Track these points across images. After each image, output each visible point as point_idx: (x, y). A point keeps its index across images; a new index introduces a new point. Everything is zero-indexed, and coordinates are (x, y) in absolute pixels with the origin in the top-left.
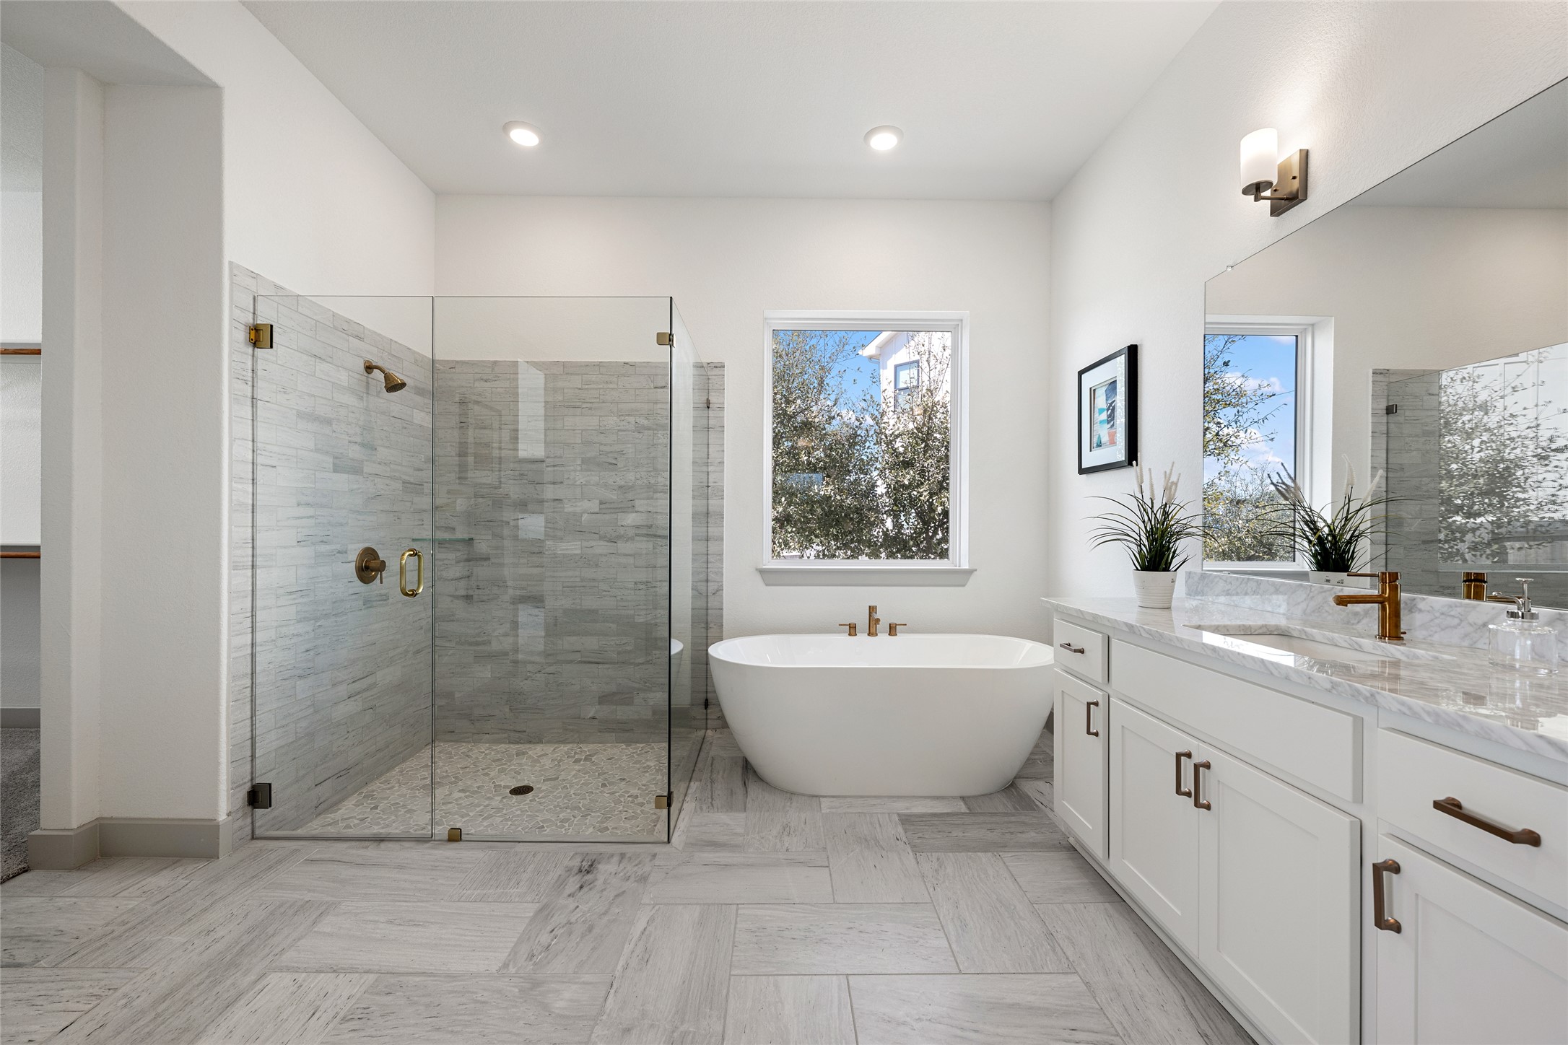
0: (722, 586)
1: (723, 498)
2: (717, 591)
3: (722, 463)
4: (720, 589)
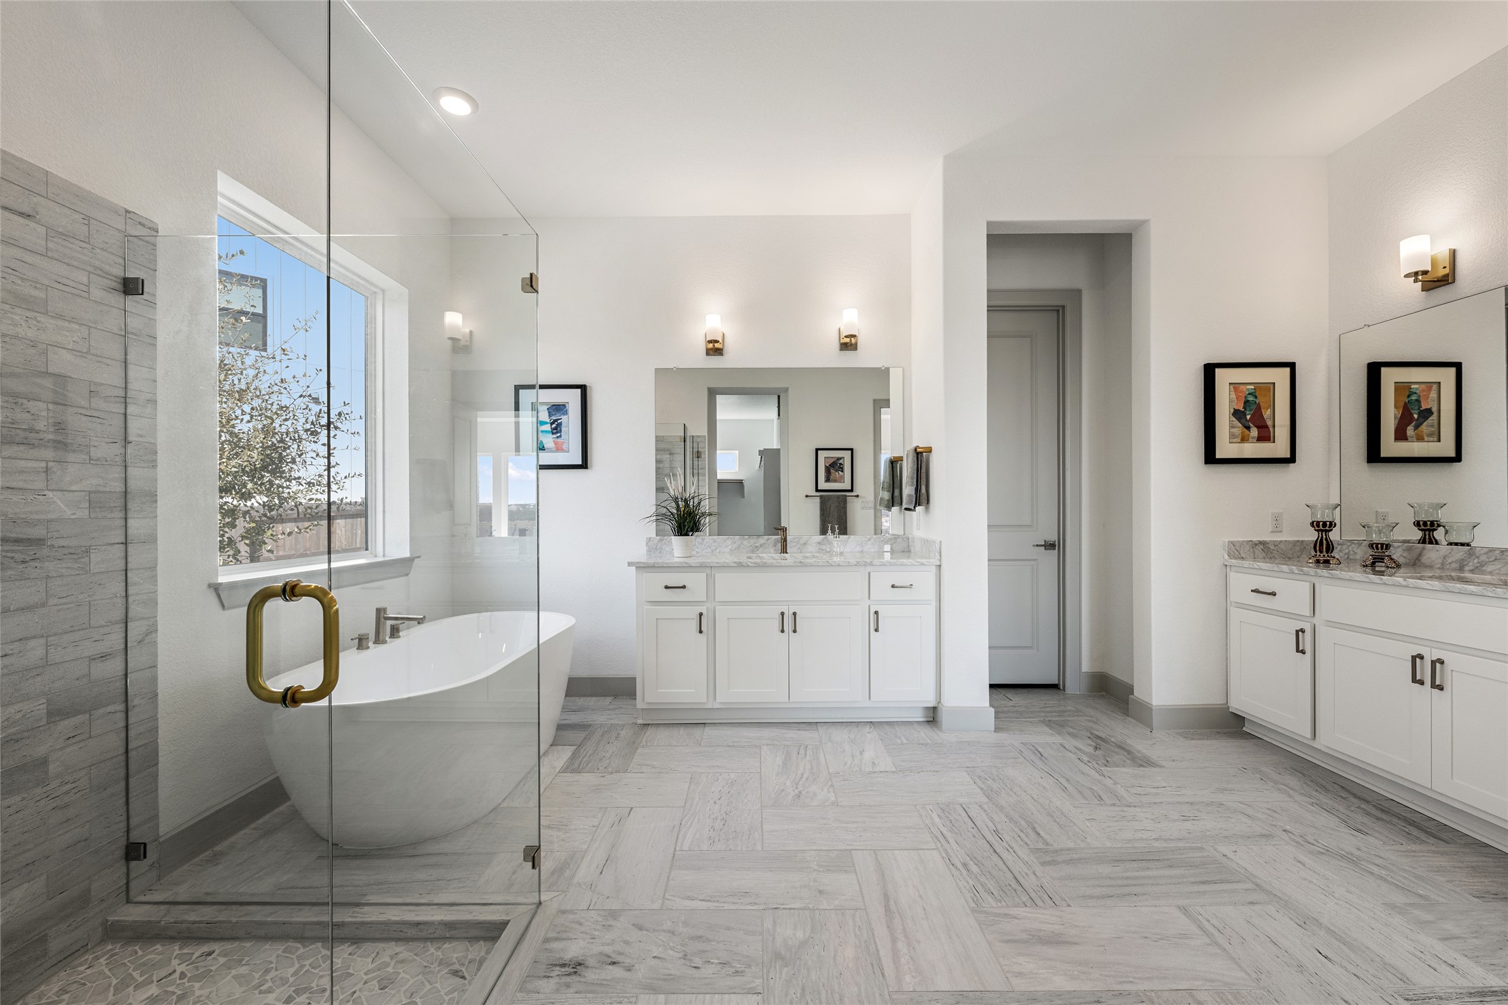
0: (155, 624)
1: (155, 467)
2: (147, 635)
3: (153, 402)
4: (153, 630)
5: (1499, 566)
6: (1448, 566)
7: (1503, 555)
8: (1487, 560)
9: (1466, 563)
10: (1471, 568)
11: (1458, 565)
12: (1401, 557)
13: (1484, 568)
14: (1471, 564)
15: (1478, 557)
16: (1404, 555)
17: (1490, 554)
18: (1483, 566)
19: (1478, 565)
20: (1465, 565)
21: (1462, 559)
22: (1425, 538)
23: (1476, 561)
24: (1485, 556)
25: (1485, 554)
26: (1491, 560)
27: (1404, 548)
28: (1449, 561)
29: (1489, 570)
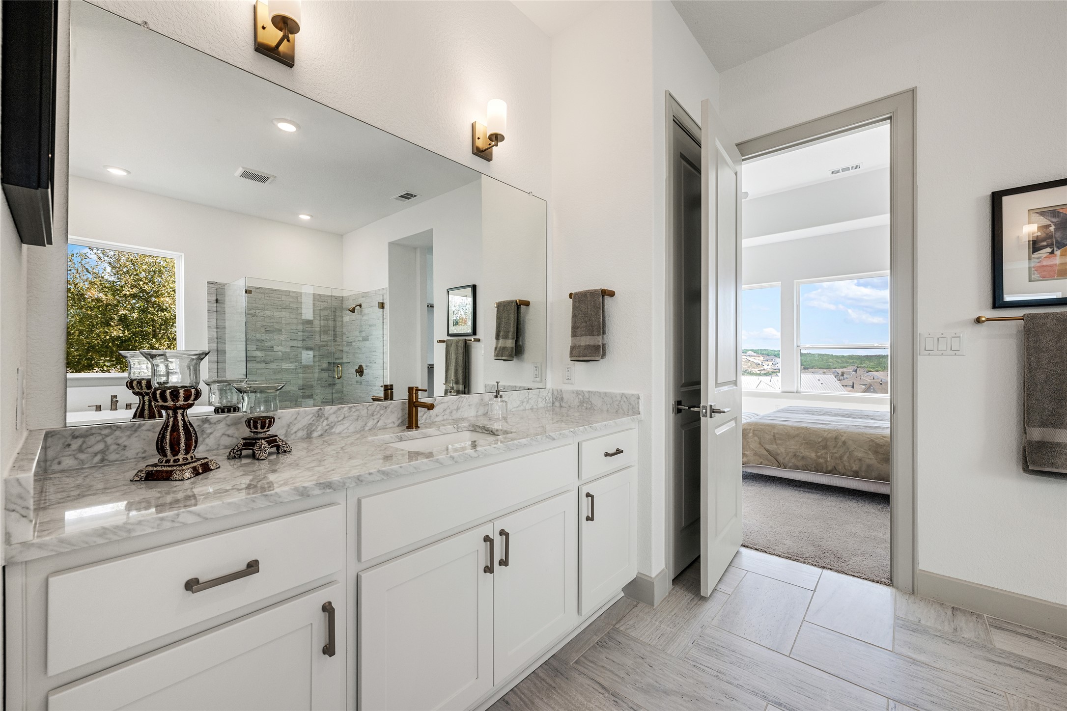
5: (347, 425)
6: (293, 437)
7: (351, 411)
8: (336, 420)
9: (314, 428)
10: (319, 433)
11: (305, 432)
12: (225, 438)
13: (333, 431)
14: (320, 428)
15: (327, 419)
16: (229, 432)
17: (339, 412)
18: (332, 428)
19: (327, 427)
20: (313, 431)
21: (311, 424)
22: (143, 409)
23: (325, 423)
24: (335, 415)
25: (334, 413)
26: (340, 419)
27: (228, 423)
28: (295, 429)
29: (337, 431)
